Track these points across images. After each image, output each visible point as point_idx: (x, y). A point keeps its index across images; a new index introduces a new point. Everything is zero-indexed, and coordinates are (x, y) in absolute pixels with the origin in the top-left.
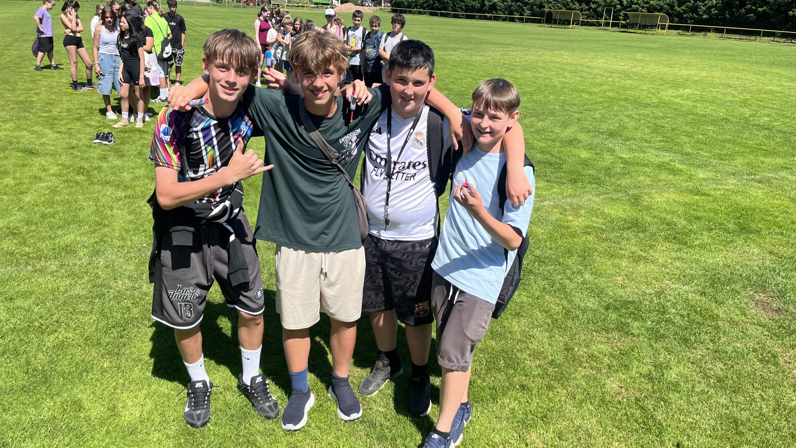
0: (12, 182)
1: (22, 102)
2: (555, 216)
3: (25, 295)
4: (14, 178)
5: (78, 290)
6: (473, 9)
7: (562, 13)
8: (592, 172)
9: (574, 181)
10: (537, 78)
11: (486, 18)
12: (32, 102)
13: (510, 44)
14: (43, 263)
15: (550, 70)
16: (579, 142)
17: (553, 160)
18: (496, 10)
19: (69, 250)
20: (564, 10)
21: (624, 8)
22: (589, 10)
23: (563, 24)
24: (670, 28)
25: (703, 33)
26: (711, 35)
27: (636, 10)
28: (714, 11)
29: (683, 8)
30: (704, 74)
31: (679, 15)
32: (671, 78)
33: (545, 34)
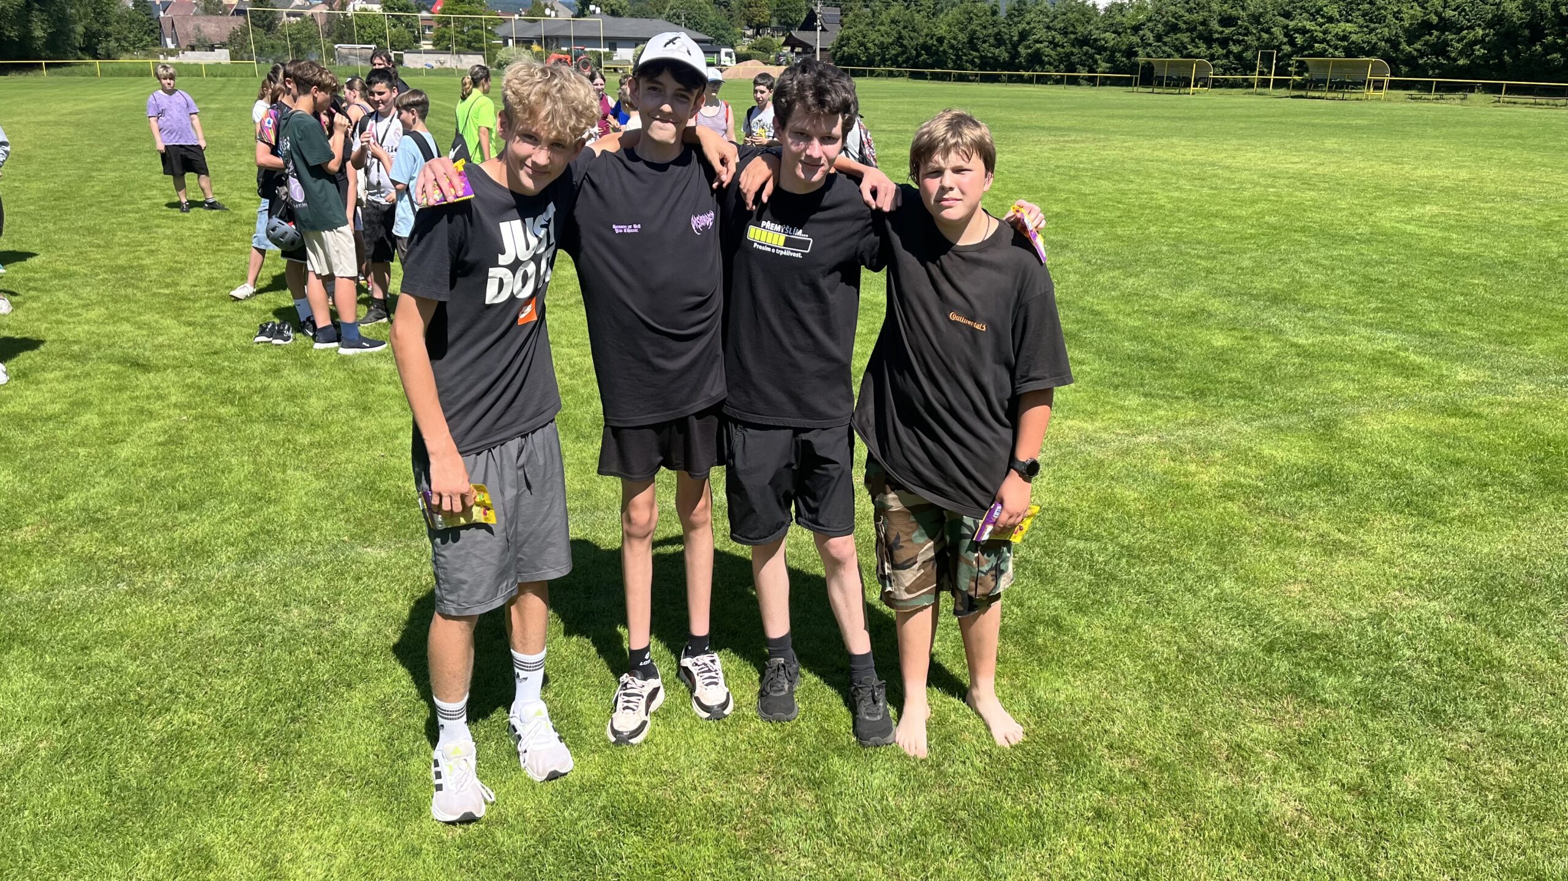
0: (96, 421)
1: (122, 268)
2: (1161, 464)
3: (111, 640)
4: (101, 414)
5: (215, 629)
6: (996, 64)
7: (1172, 65)
8: (1237, 375)
9: (1199, 394)
10: (1123, 193)
11: (1021, 80)
12: (142, 268)
13: (1070, 129)
14: (148, 576)
15: (1149, 175)
16: (1210, 315)
17: (1157, 352)
18: (1042, 64)
19: (199, 551)
20: (1177, 58)
21: (1298, 50)
22: (1226, 56)
23: (1176, 86)
24: (1393, 85)
25: (1458, 95)
26: (1476, 97)
27: (1322, 54)
28: (1479, 51)
29: (1417, 46)
30: (1463, 174)
31: (1411, 62)
32: (1396, 185)
33: (1139, 107)
